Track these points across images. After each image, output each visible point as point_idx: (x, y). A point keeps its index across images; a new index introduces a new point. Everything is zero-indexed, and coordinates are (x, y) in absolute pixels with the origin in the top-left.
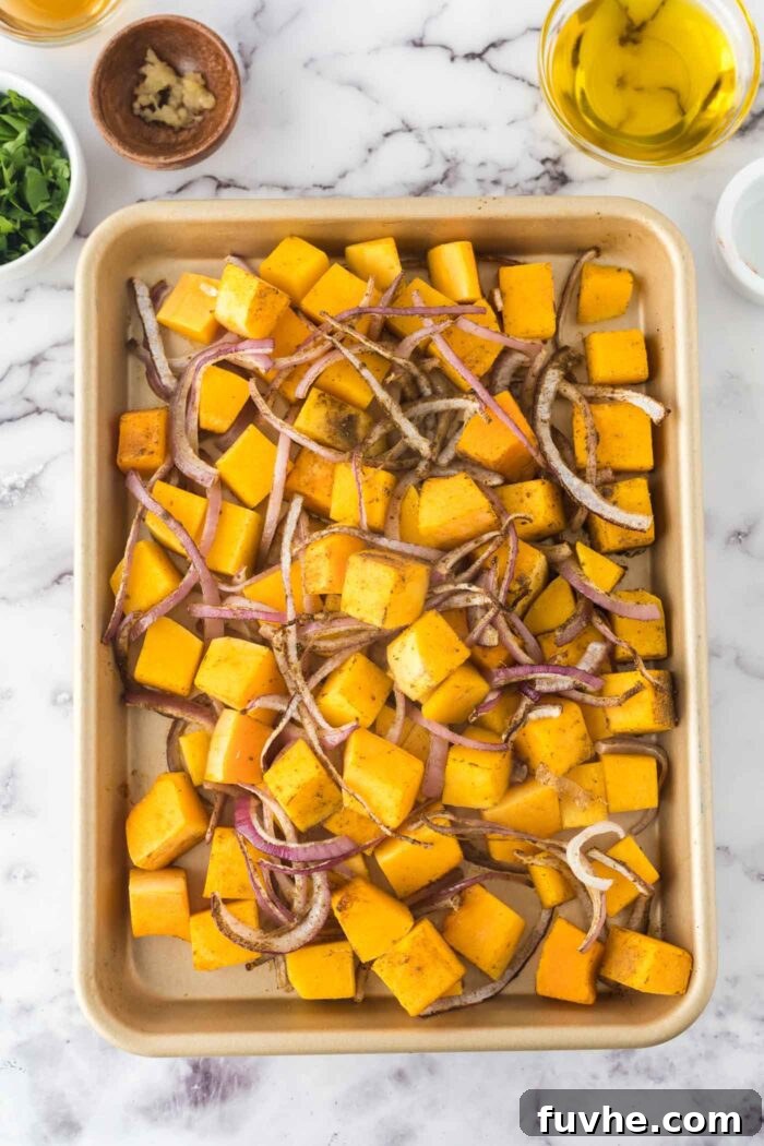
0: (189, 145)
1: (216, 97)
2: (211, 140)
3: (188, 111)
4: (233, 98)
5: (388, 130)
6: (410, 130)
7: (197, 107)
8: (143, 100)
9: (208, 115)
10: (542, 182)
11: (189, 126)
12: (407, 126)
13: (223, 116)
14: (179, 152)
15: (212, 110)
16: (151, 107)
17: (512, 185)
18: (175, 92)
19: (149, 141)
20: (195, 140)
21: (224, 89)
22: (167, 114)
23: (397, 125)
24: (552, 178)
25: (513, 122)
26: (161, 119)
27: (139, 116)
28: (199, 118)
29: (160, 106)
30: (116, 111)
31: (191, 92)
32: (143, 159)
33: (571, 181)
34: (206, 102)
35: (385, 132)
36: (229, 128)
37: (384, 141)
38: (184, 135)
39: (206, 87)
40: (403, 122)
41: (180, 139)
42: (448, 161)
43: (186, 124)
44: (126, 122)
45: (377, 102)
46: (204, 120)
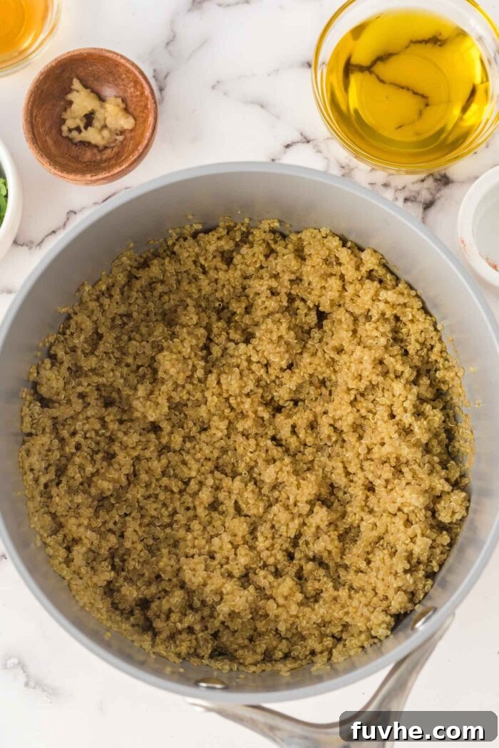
0: (113, 162)
1: (135, 119)
2: (132, 158)
3: (110, 131)
4: (151, 119)
5: (289, 142)
6: (308, 142)
7: (119, 128)
8: (70, 123)
9: (128, 135)
10: (426, 184)
11: (112, 145)
12: (305, 138)
13: (142, 135)
14: (104, 169)
15: (132, 130)
16: (78, 129)
17: (400, 188)
18: (99, 115)
19: (76, 159)
20: (118, 157)
21: (143, 112)
22: (92, 135)
23: (297, 137)
24: (436, 180)
25: (400, 127)
26: (87, 140)
27: (67, 138)
28: (120, 138)
29: (86, 128)
30: (47, 134)
31: (113, 116)
32: (72, 176)
33: (453, 182)
34: (127, 123)
35: (286, 144)
36: (147, 147)
37: (285, 153)
38: (108, 153)
39: (126, 110)
40: (302, 135)
41: (104, 157)
42: (343, 167)
43: (109, 143)
44: (56, 143)
45: (278, 117)
46: (125, 139)
